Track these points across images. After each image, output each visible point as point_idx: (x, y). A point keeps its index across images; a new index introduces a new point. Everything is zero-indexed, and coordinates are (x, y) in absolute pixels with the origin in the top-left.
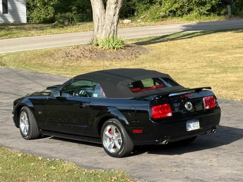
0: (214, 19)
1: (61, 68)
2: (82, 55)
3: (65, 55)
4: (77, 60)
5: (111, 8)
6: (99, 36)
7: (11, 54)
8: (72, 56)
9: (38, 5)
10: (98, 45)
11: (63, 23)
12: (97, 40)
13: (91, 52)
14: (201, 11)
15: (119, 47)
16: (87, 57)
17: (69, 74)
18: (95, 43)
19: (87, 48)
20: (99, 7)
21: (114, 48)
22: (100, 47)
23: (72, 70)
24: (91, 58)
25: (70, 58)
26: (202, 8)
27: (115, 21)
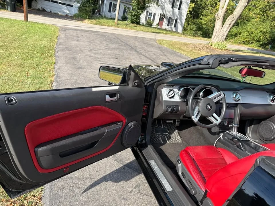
0: (260, 49)
1: (189, 52)
2: (202, 48)
3: (193, 46)
4: (199, 50)
5: (226, 27)
6: (214, 40)
7: (168, 40)
8: (196, 47)
9: (188, 29)
10: (212, 45)
11: (195, 35)
12: (212, 43)
13: (207, 48)
14: (257, 44)
15: (223, 49)
16: (204, 50)
17: (192, 56)
18: (210, 44)
19: (206, 46)
20: (220, 25)
21: (220, 49)
22: (212, 46)
23: (195, 55)
24: (206, 51)
25: (195, 48)
26: (258, 43)
27: (226, 34)
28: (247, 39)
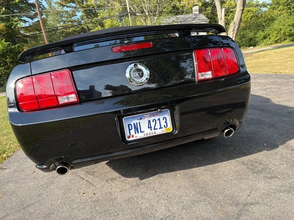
28: (278, 38)
